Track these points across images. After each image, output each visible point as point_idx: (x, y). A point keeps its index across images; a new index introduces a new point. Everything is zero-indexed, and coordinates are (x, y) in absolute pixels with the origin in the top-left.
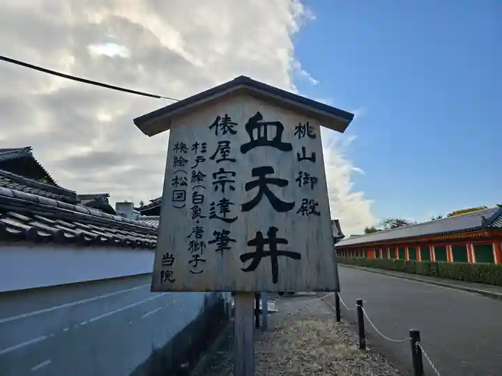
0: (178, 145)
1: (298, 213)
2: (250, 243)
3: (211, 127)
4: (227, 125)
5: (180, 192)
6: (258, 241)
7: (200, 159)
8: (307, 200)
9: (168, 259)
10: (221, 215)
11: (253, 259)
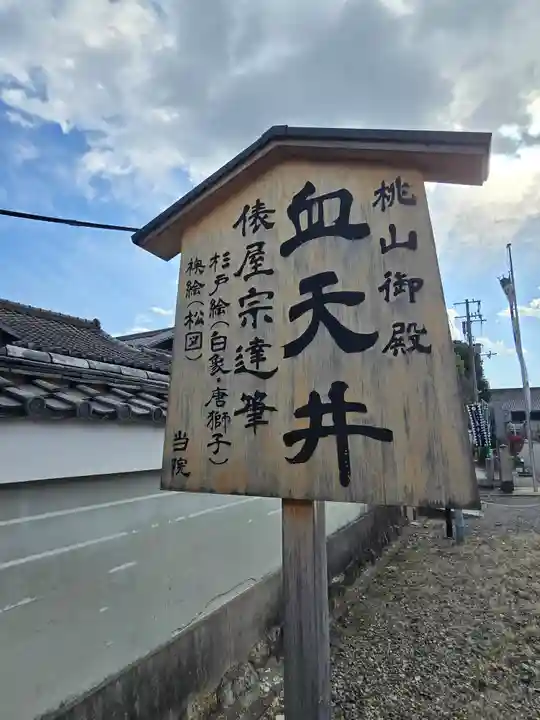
0: (191, 264)
1: (385, 351)
2: (299, 414)
3: (235, 226)
4: (259, 216)
5: (195, 335)
6: (313, 408)
7: (220, 280)
8: (402, 325)
9: (180, 441)
10: (252, 367)
11: (305, 441)
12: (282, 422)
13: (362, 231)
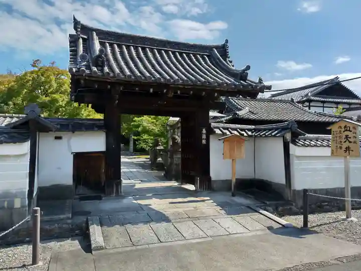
1: (353, 143)
3: (338, 128)
4: (341, 127)
6: (346, 148)
7: (337, 134)
10: (340, 144)
11: (346, 151)
12: (344, 149)
13: (351, 131)
